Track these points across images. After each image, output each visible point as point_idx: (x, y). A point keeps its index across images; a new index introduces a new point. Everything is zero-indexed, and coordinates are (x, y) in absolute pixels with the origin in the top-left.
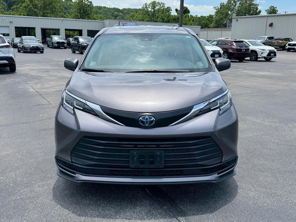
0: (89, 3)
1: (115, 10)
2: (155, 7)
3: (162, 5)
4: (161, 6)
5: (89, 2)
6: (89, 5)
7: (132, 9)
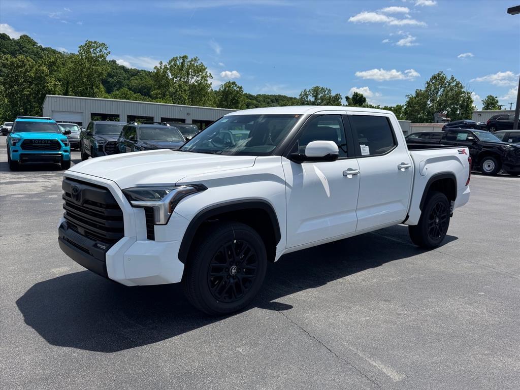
0: (238, 89)
1: (247, 97)
2: (317, 94)
3: (327, 91)
4: (326, 93)
5: (238, 87)
6: (237, 92)
7: (268, 95)
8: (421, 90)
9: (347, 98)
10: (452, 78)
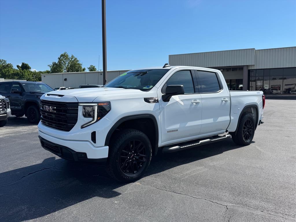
8: (55, 62)
9: (18, 66)
10: (72, 56)
